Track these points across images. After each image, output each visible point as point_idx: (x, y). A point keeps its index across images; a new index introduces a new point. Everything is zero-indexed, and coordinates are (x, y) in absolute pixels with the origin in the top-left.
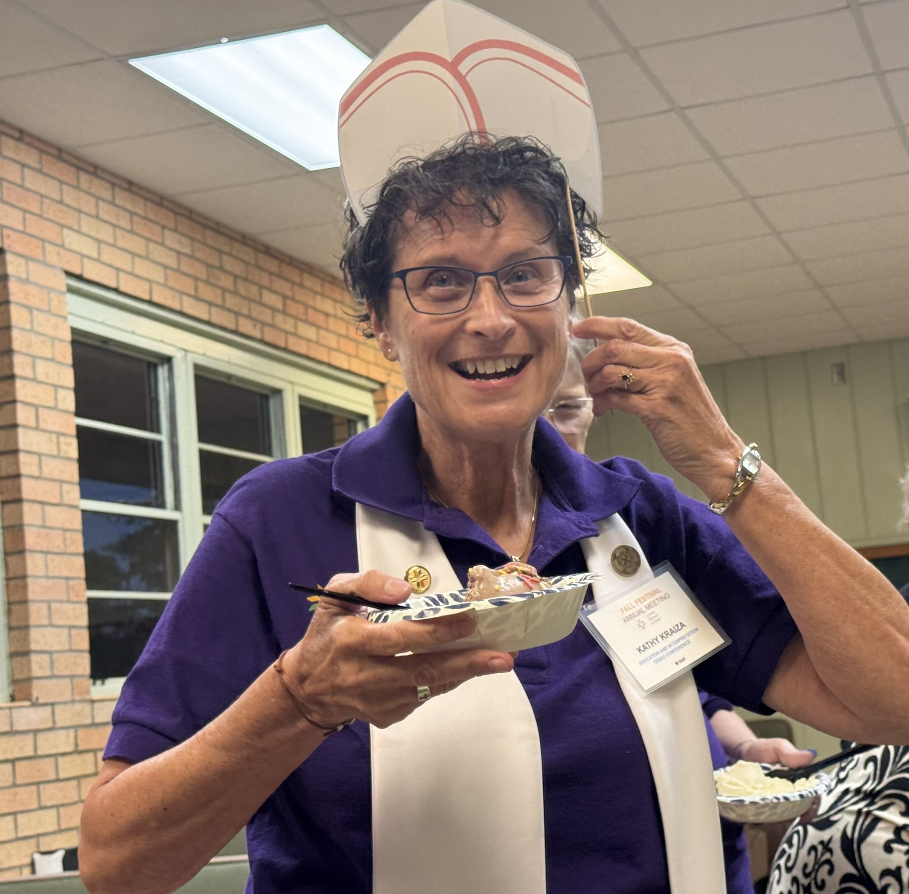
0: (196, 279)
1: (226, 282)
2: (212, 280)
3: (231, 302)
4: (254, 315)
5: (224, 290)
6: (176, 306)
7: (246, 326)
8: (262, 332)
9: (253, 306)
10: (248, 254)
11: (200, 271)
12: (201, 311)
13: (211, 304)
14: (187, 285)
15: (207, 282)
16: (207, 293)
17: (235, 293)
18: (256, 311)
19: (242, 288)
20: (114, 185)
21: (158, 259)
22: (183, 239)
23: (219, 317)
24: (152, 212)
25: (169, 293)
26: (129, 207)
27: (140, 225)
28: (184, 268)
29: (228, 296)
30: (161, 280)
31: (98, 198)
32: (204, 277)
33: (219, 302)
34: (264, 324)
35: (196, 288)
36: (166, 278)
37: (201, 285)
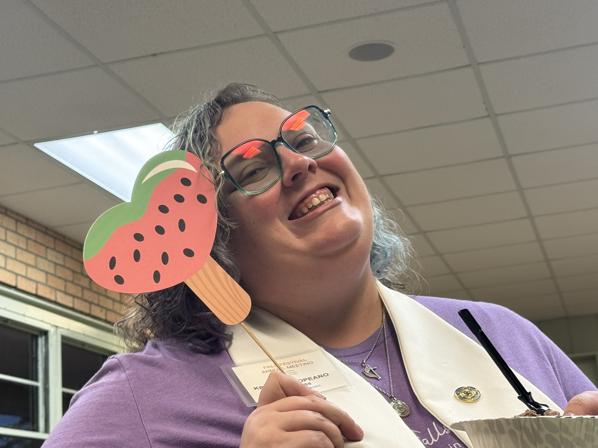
0: (66, 280)
1: (85, 282)
2: (76, 281)
3: (87, 295)
4: (101, 303)
5: (83, 288)
6: (53, 298)
7: (96, 311)
8: (106, 315)
9: (101, 298)
11: (69, 275)
12: (67, 301)
13: (74, 296)
14: (60, 284)
15: (73, 282)
16: (72, 289)
17: (90, 289)
18: (103, 301)
19: (94, 286)
20: (17, 221)
21: (43, 268)
22: (59, 255)
23: (79, 305)
24: (40, 238)
25: (48, 290)
26: (26, 234)
27: (32, 246)
28: (59, 274)
29: (85, 291)
30: (44, 281)
31: (7, 229)
32: (71, 279)
33: (80, 295)
34: (107, 310)
35: (65, 287)
36: (47, 280)
37: (69, 284)
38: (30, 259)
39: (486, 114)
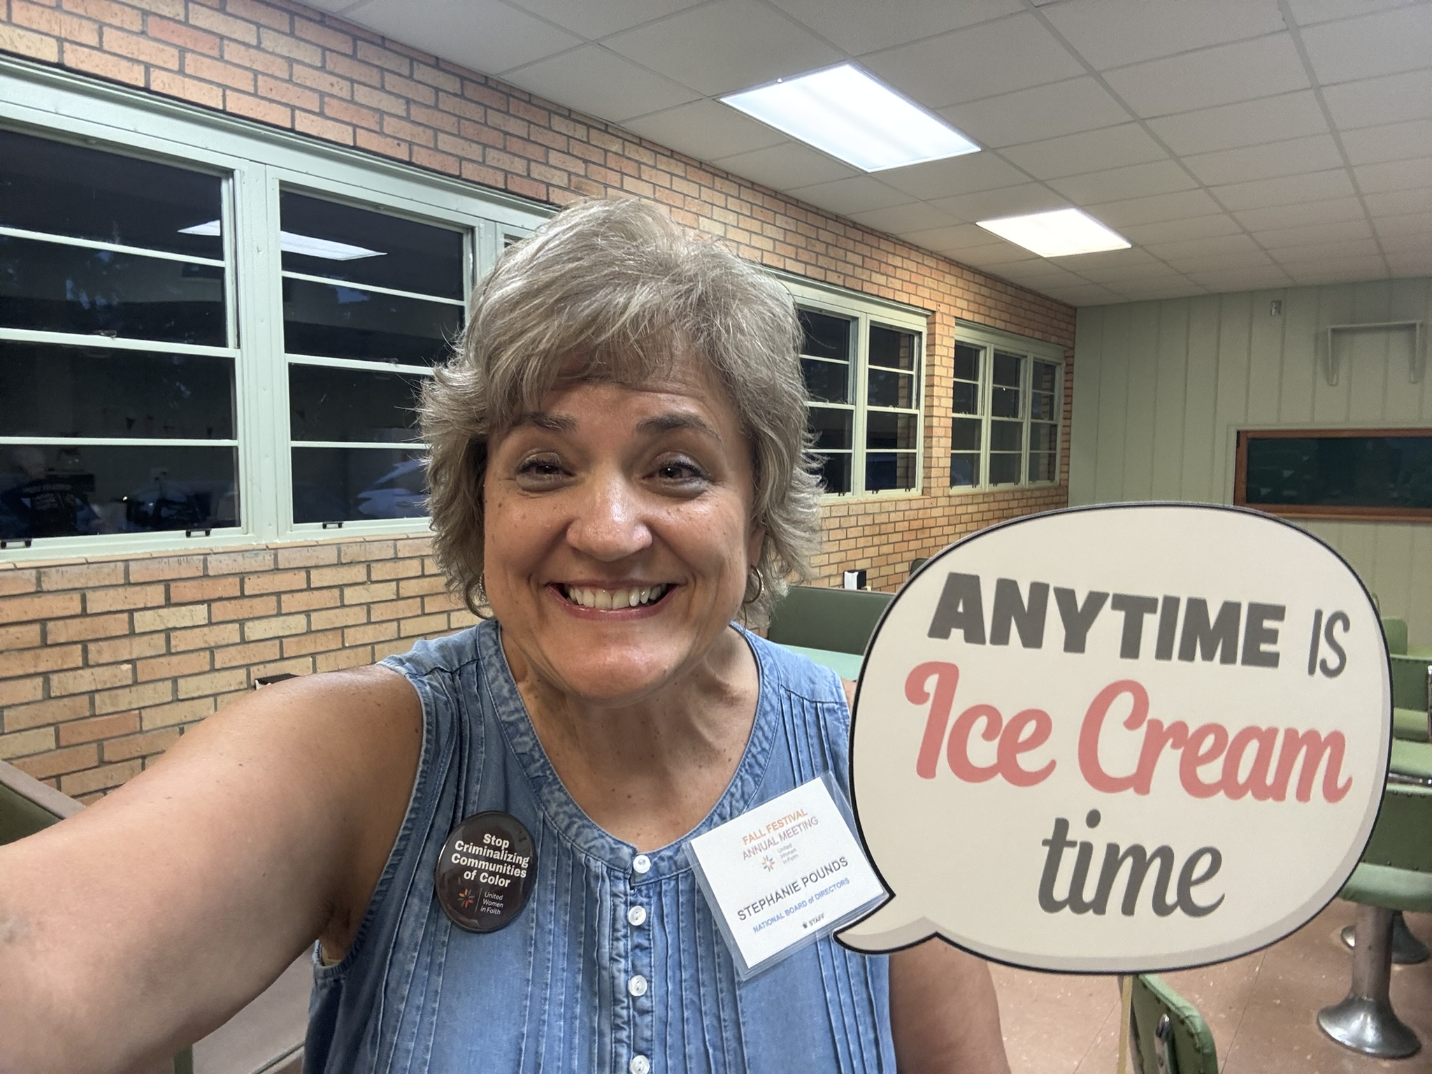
0: (797, 247)
1: (820, 248)
2: (809, 248)
3: (822, 261)
4: (839, 270)
5: (817, 254)
7: (832, 277)
8: (844, 281)
9: (839, 263)
10: (839, 229)
11: (801, 241)
12: (799, 269)
13: (806, 263)
14: (790, 251)
15: (806, 249)
16: (804, 256)
17: (827, 255)
18: (841, 267)
19: (832, 251)
20: (740, 185)
21: (770, 235)
22: (790, 220)
23: (811, 271)
24: (769, 203)
25: (775, 257)
26: (750, 200)
27: (758, 212)
28: (788, 240)
29: (820, 258)
30: (771, 249)
31: (727, 195)
32: (804, 245)
33: (813, 262)
34: (845, 275)
35: (797, 253)
36: (774, 248)
37: (800, 251)
38: (755, 225)
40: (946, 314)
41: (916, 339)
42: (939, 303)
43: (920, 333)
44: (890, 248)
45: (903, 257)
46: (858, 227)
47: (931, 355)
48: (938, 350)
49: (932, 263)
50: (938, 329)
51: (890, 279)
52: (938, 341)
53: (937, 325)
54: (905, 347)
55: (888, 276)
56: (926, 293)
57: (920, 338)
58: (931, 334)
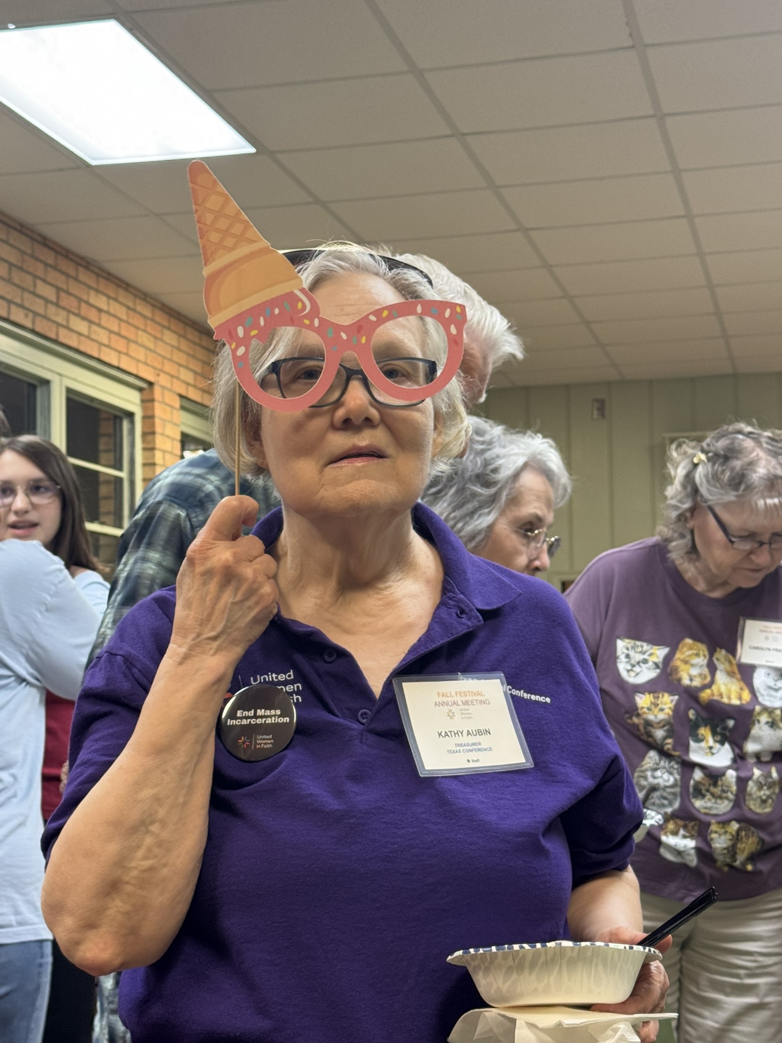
4: (26, 304)
7: (18, 315)
8: (33, 322)
9: (26, 295)
10: (26, 246)
17: (9, 281)
18: (29, 300)
19: (16, 277)
39: (630, 43)
40: (168, 389)
41: (126, 425)
42: (159, 371)
43: (130, 415)
44: (91, 281)
45: (109, 297)
46: (51, 244)
47: (149, 449)
48: (160, 442)
49: (147, 311)
50: (159, 411)
51: (94, 328)
52: (158, 429)
53: (157, 405)
54: (109, 435)
55: (91, 322)
56: (141, 354)
57: (132, 422)
58: (149, 418)
